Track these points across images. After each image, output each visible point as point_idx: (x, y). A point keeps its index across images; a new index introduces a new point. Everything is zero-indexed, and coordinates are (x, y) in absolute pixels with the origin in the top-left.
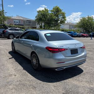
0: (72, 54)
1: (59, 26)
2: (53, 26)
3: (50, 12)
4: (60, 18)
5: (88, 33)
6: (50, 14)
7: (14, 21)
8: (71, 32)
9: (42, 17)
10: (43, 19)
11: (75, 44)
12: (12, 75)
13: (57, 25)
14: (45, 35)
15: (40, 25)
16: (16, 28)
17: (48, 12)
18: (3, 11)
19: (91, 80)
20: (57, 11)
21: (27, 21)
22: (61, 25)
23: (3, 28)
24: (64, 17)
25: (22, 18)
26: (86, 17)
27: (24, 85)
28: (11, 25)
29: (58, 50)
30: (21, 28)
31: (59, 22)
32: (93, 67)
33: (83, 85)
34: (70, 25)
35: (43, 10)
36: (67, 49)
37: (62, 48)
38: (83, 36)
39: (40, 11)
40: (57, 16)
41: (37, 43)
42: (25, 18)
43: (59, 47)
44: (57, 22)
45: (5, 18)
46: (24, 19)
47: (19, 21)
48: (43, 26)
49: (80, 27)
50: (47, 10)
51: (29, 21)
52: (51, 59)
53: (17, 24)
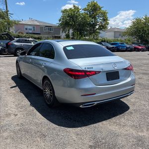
0: (108, 80)
1: (97, 34)
2: (87, 35)
3: (82, 12)
4: (100, 20)
5: (145, 44)
6: (82, 14)
7: (26, 27)
8: (117, 44)
9: (70, 19)
10: (71, 23)
11: (115, 63)
12: (10, 114)
13: (94, 32)
14: (65, 48)
15: (67, 33)
16: (28, 38)
17: (78, 11)
18: (7, 11)
19: (142, 123)
20: (94, 9)
21: (46, 26)
22: (101, 31)
23: (7, 39)
24: (105, 20)
25: (38, 22)
26: (142, 17)
27: (28, 132)
28: (20, 35)
29: (83, 74)
30: (35, 38)
31: (97, 27)
32: (147, 101)
33: (126, 133)
34: (115, 32)
35: (70, 9)
36: (99, 72)
37: (91, 70)
38: (137, 50)
39: (66, 10)
40: (94, 17)
41: (52, 62)
42: (42, 22)
43: (85, 68)
44: (94, 28)
45: (10, 24)
46: (41, 24)
47: (34, 27)
48: (71, 34)
49: (132, 34)
50: (78, 8)
51: (50, 27)
52: (73, 89)
53: (31, 32)
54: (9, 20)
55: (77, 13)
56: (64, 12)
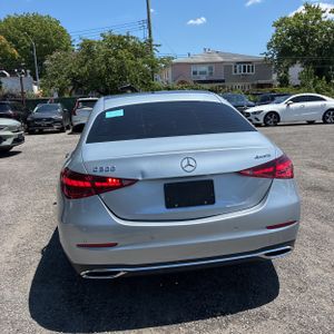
6: (328, 23)
18: (151, 41)
29: (88, 184)
35: (297, 15)
39: (284, 19)
47: (211, 69)
50: (318, 10)
51: (247, 65)
54: (152, 57)
55: (313, 24)
56: (279, 25)
